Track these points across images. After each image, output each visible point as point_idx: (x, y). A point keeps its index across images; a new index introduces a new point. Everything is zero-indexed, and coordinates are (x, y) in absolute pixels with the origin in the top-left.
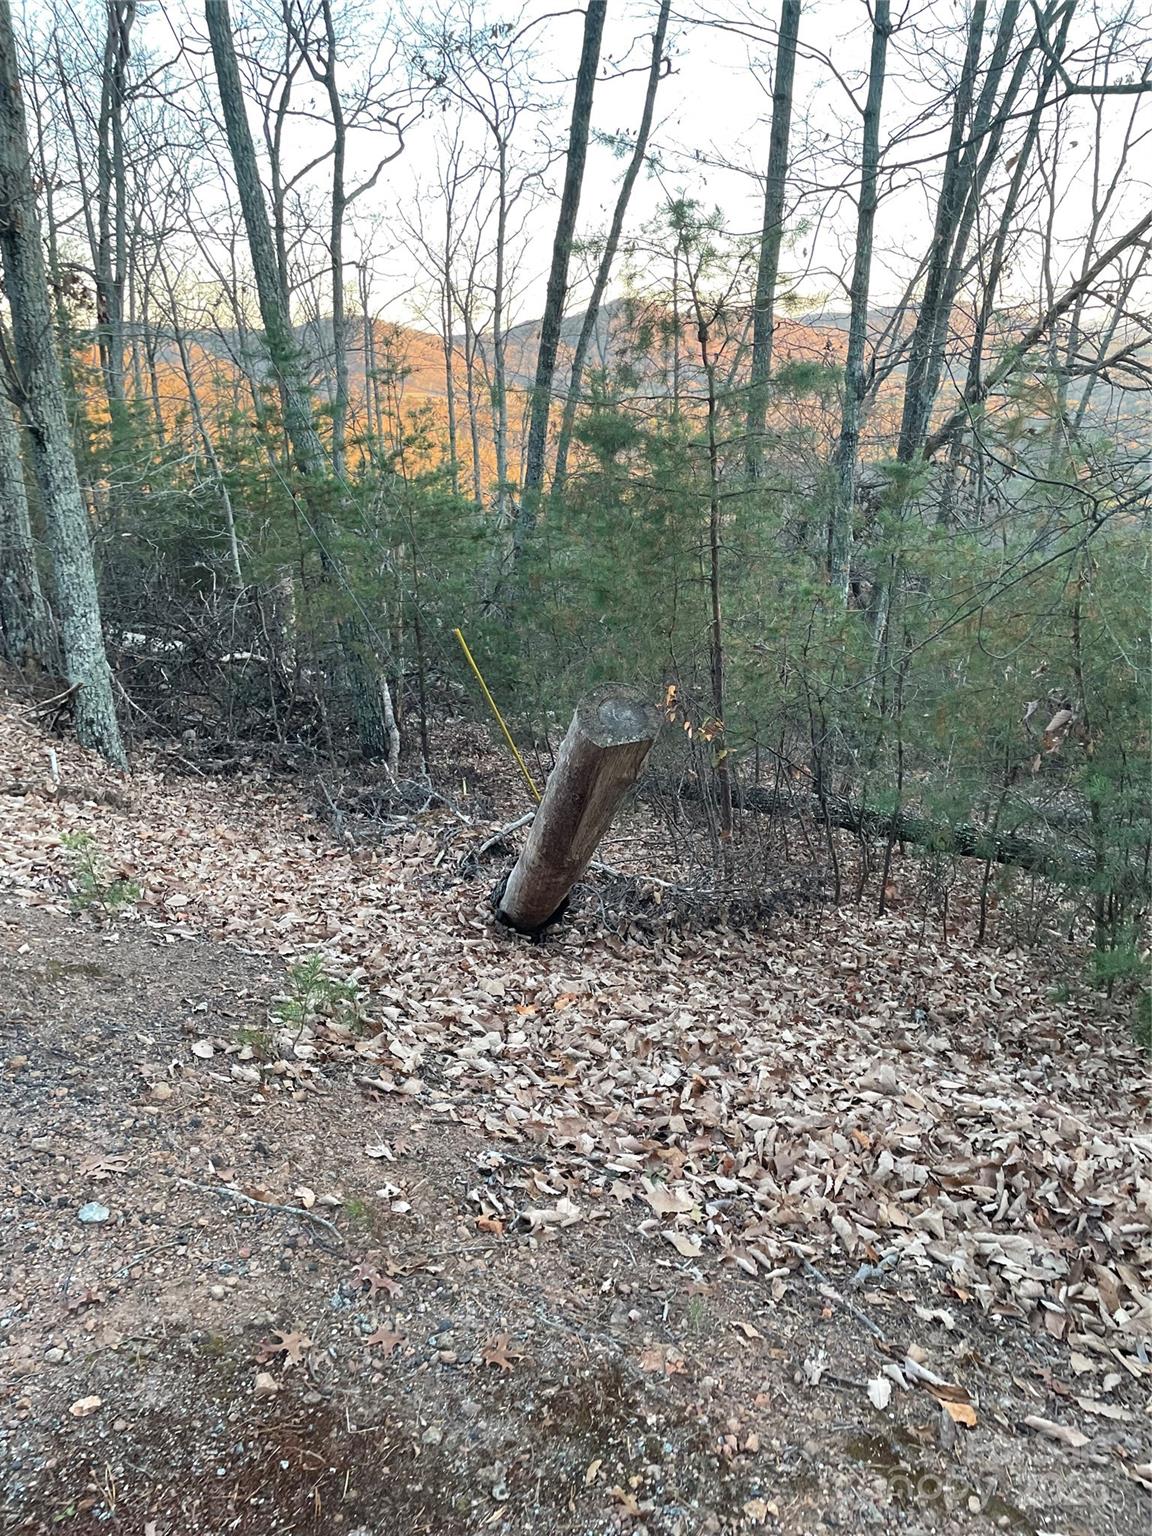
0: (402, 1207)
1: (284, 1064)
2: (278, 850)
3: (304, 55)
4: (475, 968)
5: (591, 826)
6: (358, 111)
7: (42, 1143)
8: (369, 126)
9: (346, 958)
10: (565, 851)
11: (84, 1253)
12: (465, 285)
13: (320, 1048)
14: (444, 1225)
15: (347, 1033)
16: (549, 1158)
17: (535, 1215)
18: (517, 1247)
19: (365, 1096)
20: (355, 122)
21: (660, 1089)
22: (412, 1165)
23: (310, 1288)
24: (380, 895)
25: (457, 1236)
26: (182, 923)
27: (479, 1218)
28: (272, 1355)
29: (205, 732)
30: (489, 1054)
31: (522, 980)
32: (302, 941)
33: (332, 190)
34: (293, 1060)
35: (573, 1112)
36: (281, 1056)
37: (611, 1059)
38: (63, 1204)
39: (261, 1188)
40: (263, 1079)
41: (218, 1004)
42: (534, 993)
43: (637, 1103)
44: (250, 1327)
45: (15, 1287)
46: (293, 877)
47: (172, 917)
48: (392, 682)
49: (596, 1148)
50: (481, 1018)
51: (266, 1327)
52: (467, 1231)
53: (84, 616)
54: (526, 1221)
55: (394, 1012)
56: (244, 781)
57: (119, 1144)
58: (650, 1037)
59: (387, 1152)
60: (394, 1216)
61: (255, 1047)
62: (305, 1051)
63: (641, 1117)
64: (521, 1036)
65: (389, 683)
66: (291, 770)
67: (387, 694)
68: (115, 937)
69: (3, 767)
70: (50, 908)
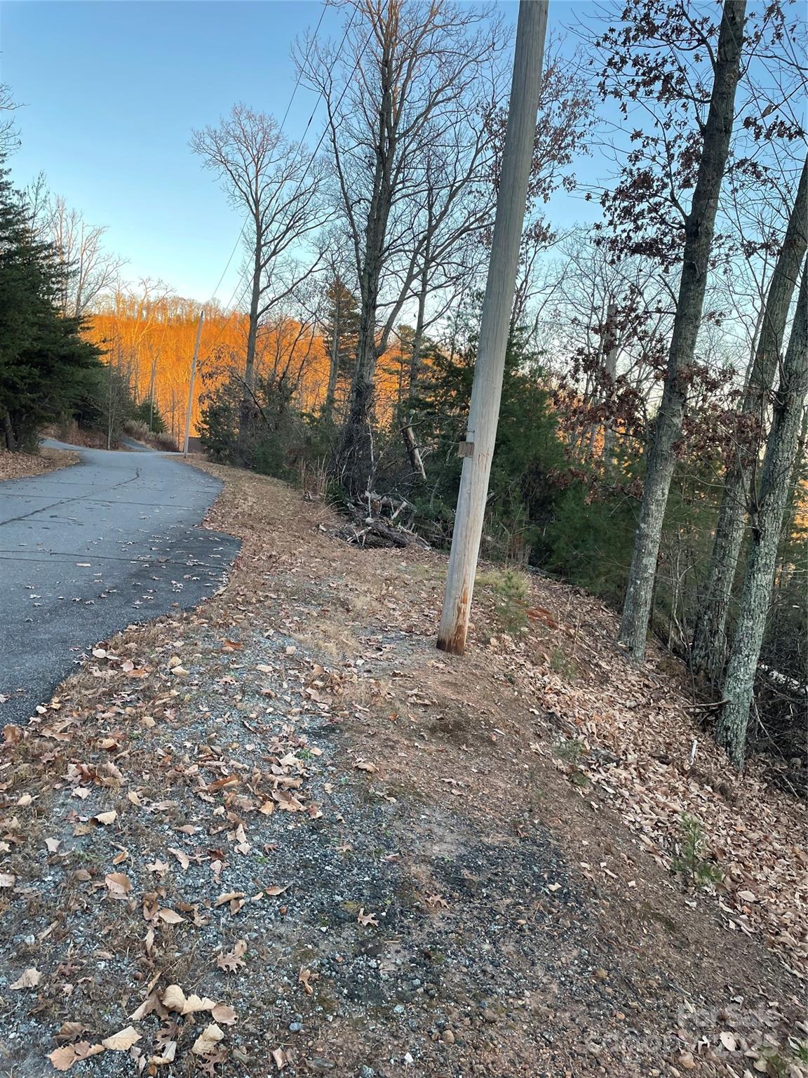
26: (744, 917)
47: (739, 908)
53: (747, 656)
68: (694, 904)
69: (661, 740)
70: (658, 859)
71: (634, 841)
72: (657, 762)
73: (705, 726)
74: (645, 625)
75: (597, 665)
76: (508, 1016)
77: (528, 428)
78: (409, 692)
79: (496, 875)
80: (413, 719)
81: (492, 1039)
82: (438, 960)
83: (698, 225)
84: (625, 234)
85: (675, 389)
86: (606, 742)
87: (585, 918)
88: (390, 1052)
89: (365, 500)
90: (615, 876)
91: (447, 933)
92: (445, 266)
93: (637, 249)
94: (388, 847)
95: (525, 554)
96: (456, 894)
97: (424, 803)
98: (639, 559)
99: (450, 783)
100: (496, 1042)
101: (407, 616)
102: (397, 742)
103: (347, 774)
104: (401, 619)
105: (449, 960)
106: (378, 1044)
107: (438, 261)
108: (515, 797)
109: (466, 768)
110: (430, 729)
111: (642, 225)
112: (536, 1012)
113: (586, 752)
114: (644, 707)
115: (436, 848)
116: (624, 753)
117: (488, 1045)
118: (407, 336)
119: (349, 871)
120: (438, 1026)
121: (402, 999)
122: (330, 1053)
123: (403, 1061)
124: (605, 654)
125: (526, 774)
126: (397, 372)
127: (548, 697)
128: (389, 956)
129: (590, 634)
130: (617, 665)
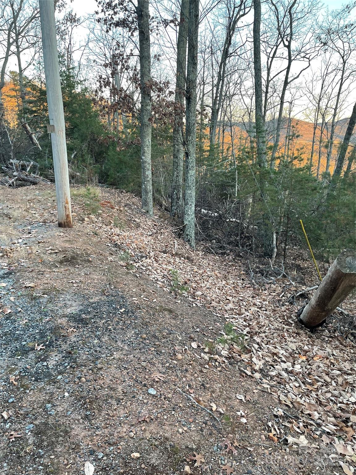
0: (244, 420)
1: (217, 357)
2: (231, 282)
3: (282, 40)
4: (287, 337)
5: (337, 299)
6: (298, 55)
7: (144, 364)
8: (300, 59)
9: (245, 323)
10: (326, 305)
11: (147, 404)
12: (324, 107)
13: (230, 353)
14: (257, 433)
15: (239, 350)
16: (300, 417)
17: (291, 439)
18: (281, 449)
19: (241, 375)
20: (296, 59)
21: (349, 403)
22: (251, 405)
23: (208, 440)
24: (259, 304)
25: (260, 438)
26: (198, 301)
27: (270, 434)
28: (191, 460)
29: (219, 241)
30: (286, 370)
31: (303, 346)
32: (232, 314)
33: (284, 80)
34: (221, 356)
35: (313, 402)
36: (217, 354)
37: (331, 385)
38: (145, 385)
39: (201, 399)
40: (209, 360)
41: (203, 330)
42: (307, 352)
43: (339, 405)
44: (187, 447)
45: (127, 408)
46: (234, 292)
47: (196, 298)
48: (277, 233)
49: (319, 419)
50: (285, 356)
51: (192, 449)
52: (264, 438)
53: (191, 205)
54: (287, 440)
55: (256, 346)
56: (226, 258)
57: (164, 371)
58: (348, 380)
59: (243, 398)
60: (241, 423)
61: (210, 349)
62: (224, 353)
63: (339, 411)
64: (299, 366)
65: (276, 233)
66: (241, 256)
67: (275, 237)
68: (179, 301)
69: (163, 245)
70: (165, 289)
71: (155, 285)
72: (162, 253)
73: (179, 236)
74: (152, 200)
75: (134, 221)
76: (107, 364)
77: (86, 118)
78: (47, 249)
79: (97, 313)
80: (51, 260)
81: (102, 375)
82: (75, 353)
83: (142, 11)
84: (110, 17)
85: (145, 93)
86: (141, 250)
87: (136, 318)
88: (58, 395)
89: (11, 164)
90: (148, 300)
91: (77, 341)
92: (26, 37)
93: (117, 24)
94: (46, 316)
95: (96, 179)
96: (80, 325)
97: (61, 294)
98: (144, 173)
99: (72, 282)
100: (103, 375)
101: (42, 215)
102: (45, 271)
103: (21, 291)
104: (39, 217)
105: (80, 351)
106: (52, 394)
107: (23, 34)
108: (102, 280)
109: (79, 274)
110: (60, 262)
111: (117, 12)
112: (119, 358)
113: (132, 256)
114: (155, 233)
115: (69, 310)
116: (149, 253)
117: (100, 377)
118: (15, 76)
119: (28, 330)
120: (78, 378)
121: (60, 373)
122: (29, 405)
123: (64, 397)
124: (137, 216)
125: (106, 270)
126: (14, 96)
127: (114, 238)
128: (52, 358)
129: (130, 209)
130: (143, 219)
